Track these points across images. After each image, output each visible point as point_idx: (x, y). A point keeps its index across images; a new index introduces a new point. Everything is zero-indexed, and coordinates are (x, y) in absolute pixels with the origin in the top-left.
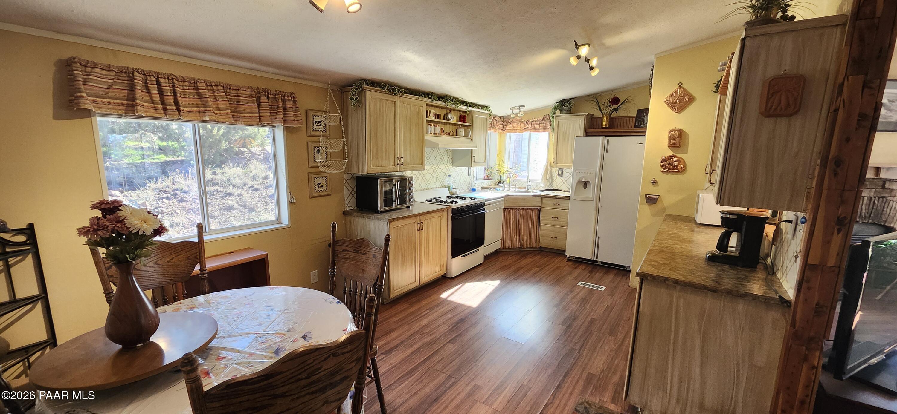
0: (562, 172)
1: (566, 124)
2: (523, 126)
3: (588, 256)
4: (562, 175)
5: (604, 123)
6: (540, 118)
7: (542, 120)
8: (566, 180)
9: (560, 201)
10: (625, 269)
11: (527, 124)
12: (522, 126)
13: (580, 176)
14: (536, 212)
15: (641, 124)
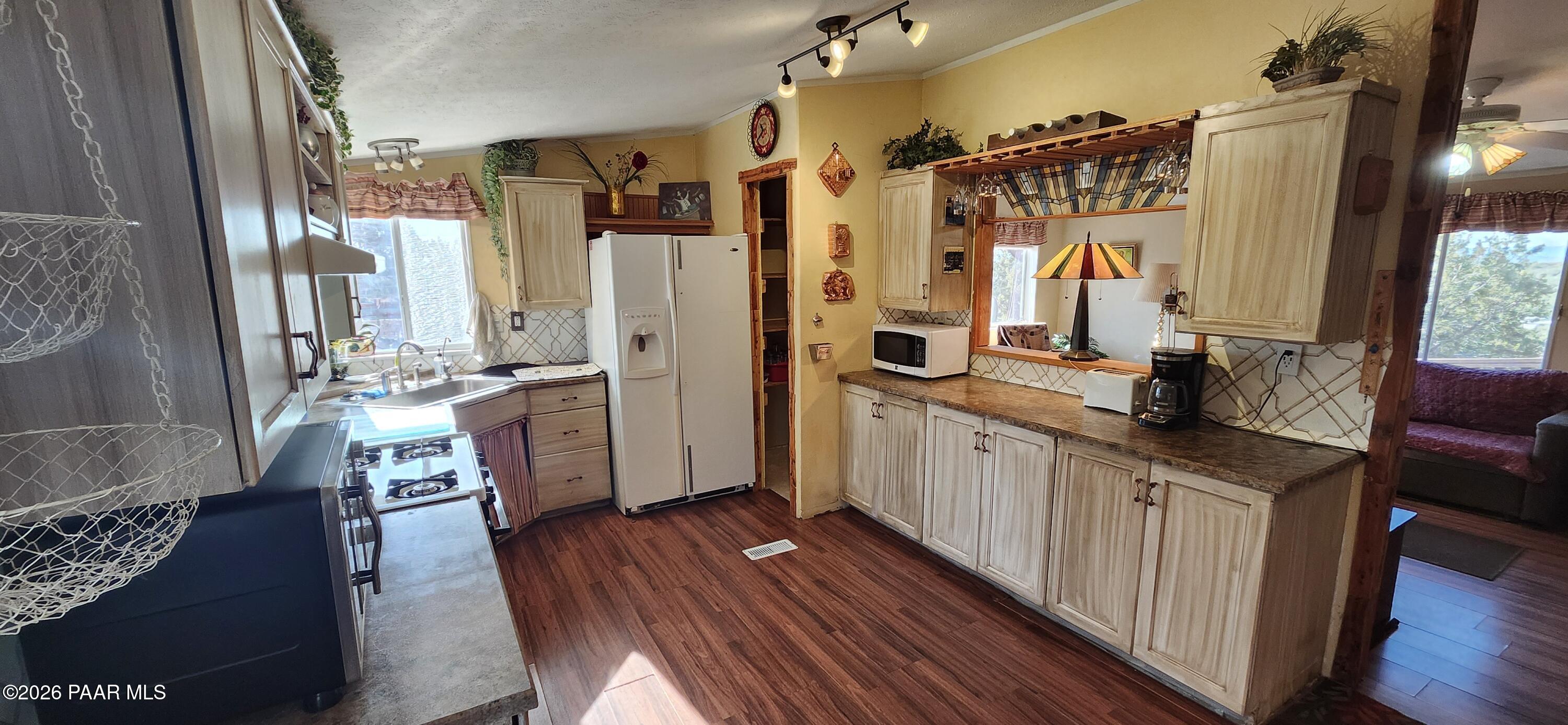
0: (522, 320)
1: (538, 203)
2: (385, 199)
3: (674, 491)
4: (521, 328)
5: (615, 206)
6: (442, 181)
7: (449, 188)
8: (534, 336)
9: (577, 391)
10: (736, 491)
11: (397, 196)
12: (383, 199)
13: (637, 323)
14: (517, 431)
15: (675, 213)
